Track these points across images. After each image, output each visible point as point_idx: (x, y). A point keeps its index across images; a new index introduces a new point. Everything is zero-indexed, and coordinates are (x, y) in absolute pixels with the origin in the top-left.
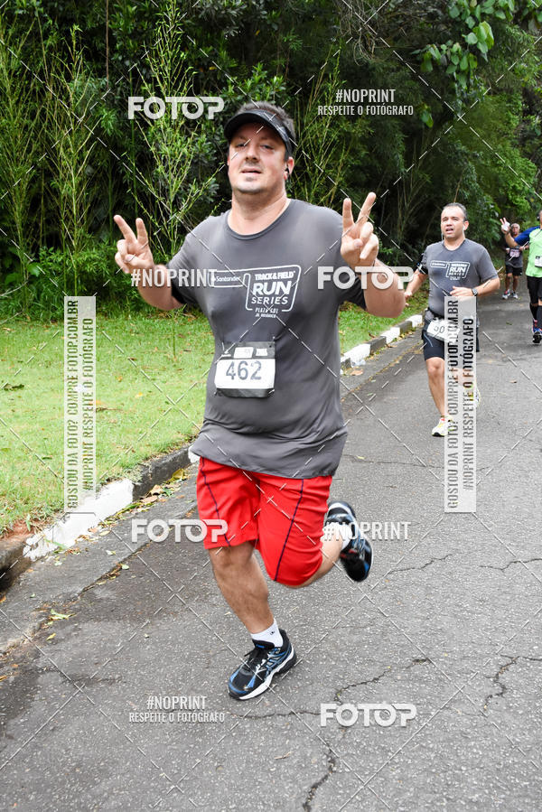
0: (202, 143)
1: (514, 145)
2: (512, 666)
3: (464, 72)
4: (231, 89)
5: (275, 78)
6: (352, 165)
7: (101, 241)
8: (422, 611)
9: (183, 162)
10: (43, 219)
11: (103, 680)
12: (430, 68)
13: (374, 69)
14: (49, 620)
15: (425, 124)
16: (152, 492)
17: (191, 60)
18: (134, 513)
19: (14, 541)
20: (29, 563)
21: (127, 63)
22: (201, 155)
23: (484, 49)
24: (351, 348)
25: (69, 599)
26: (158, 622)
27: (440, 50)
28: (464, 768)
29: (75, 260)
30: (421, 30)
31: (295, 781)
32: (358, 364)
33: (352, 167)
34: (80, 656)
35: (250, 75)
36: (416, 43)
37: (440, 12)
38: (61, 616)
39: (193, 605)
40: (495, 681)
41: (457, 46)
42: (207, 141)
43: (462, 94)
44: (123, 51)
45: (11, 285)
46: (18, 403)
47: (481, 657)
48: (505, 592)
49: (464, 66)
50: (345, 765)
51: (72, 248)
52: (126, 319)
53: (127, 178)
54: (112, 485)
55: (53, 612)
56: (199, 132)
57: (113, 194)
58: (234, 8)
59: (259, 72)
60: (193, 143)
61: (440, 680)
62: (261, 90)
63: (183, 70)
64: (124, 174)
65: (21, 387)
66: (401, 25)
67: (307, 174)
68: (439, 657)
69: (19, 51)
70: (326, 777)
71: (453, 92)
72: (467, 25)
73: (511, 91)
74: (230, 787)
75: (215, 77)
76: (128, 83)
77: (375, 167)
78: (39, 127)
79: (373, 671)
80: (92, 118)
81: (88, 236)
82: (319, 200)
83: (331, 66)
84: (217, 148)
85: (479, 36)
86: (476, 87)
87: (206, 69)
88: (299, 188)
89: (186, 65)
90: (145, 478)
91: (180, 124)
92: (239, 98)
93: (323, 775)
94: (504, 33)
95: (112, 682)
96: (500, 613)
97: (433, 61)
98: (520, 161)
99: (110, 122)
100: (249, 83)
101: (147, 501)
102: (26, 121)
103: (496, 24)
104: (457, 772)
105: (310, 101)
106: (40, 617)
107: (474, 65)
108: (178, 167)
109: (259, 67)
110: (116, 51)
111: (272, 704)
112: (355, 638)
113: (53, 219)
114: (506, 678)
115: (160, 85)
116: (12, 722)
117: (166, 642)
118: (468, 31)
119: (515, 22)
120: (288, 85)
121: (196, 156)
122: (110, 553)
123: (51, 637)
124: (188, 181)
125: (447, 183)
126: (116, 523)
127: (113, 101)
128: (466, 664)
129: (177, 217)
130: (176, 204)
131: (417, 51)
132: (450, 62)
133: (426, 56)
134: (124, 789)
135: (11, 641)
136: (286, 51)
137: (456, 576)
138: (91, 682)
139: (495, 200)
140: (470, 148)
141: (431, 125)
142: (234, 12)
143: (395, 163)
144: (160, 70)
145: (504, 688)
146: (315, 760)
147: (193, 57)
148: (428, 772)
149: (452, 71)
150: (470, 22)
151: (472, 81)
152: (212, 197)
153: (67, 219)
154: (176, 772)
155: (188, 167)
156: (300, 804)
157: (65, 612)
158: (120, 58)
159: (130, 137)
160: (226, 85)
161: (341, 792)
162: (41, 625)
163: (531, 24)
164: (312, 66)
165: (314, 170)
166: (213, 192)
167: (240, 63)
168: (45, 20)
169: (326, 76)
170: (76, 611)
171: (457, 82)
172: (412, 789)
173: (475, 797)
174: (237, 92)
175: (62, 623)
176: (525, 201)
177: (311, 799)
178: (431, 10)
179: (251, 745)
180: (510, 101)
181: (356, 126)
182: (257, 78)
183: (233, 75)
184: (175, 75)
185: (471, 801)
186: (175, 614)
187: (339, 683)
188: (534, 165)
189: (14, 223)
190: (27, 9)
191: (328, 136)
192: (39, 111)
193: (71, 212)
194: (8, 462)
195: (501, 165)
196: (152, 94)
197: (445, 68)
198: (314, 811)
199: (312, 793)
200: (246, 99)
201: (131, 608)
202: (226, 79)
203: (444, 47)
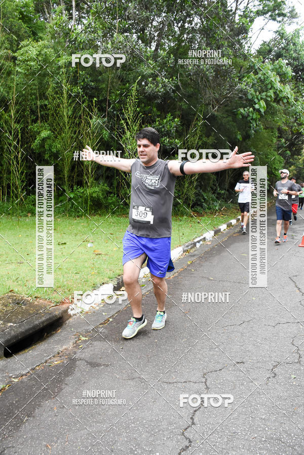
1: (274, 150)
3: (254, 119)
4: (157, 123)
5: (176, 119)
7: (99, 184)
10: (76, 174)
11: (104, 365)
12: (241, 117)
13: (217, 117)
14: (79, 340)
15: (238, 139)
16: (121, 290)
19: (64, 306)
20: (70, 316)
23: (262, 111)
24: (206, 232)
25: (87, 332)
26: (126, 343)
27: (245, 110)
28: (259, 406)
29: (89, 191)
30: (236, 103)
31: (187, 408)
32: (209, 239)
34: (93, 354)
35: (165, 118)
36: (234, 108)
37: (244, 96)
38: (84, 338)
41: (251, 109)
43: (254, 128)
44: (114, 107)
45: (61, 201)
46: (64, 250)
47: (265, 362)
49: (254, 117)
51: (88, 187)
52: (109, 217)
54: (105, 285)
55: (81, 337)
58: (160, 92)
62: (170, 124)
63: (138, 115)
65: (65, 243)
66: (227, 101)
68: (247, 361)
69: (72, 109)
70: (200, 408)
71: (250, 127)
72: (255, 102)
73: (272, 128)
74: (159, 409)
75: (151, 118)
76: (115, 120)
78: (77, 137)
79: (219, 367)
80: (100, 134)
81: (94, 181)
85: (260, 106)
86: (259, 126)
87: (147, 115)
89: (139, 113)
90: (118, 283)
92: (161, 126)
94: (270, 105)
95: (107, 366)
96: (273, 344)
97: (241, 114)
98: (276, 157)
99: (107, 135)
100: (165, 121)
102: (72, 135)
103: (267, 102)
105: (190, 128)
106: (76, 338)
107: (259, 117)
109: (169, 115)
110: (111, 108)
111: (176, 378)
112: (211, 353)
113: (80, 174)
114: (276, 370)
115: (128, 120)
116: (67, 379)
117: (130, 351)
118: (255, 104)
119: (274, 102)
120: (181, 122)
122: (104, 314)
123: (81, 346)
127: (108, 127)
128: (259, 365)
131: (235, 110)
132: (248, 115)
133: (239, 112)
135: (64, 347)
136: (180, 108)
138: (98, 365)
140: (257, 150)
141: (241, 140)
142: (160, 94)
144: (129, 115)
145: (275, 374)
147: (142, 110)
149: (249, 119)
150: (256, 100)
151: (257, 123)
153: (86, 174)
156: (189, 418)
157: (86, 337)
158: (112, 110)
159: (115, 141)
160: (156, 122)
162: (76, 341)
163: (281, 102)
167: (161, 113)
168: (84, 97)
169: (197, 119)
170: (91, 337)
171: (252, 123)
173: (263, 417)
174: (160, 124)
175: (85, 341)
178: (240, 95)
179: (168, 393)
180: (272, 132)
181: (210, 138)
182: (168, 119)
183: (158, 118)
184: (135, 117)
188: (283, 159)
189: (64, 176)
190: (77, 93)
191: (198, 143)
192: (77, 131)
193: (88, 171)
194: (61, 274)
195: (269, 158)
196: (125, 125)
197: (247, 117)
198: (195, 420)
199: (194, 414)
200: (164, 127)
201: (114, 337)
202: (155, 119)
203: (246, 109)
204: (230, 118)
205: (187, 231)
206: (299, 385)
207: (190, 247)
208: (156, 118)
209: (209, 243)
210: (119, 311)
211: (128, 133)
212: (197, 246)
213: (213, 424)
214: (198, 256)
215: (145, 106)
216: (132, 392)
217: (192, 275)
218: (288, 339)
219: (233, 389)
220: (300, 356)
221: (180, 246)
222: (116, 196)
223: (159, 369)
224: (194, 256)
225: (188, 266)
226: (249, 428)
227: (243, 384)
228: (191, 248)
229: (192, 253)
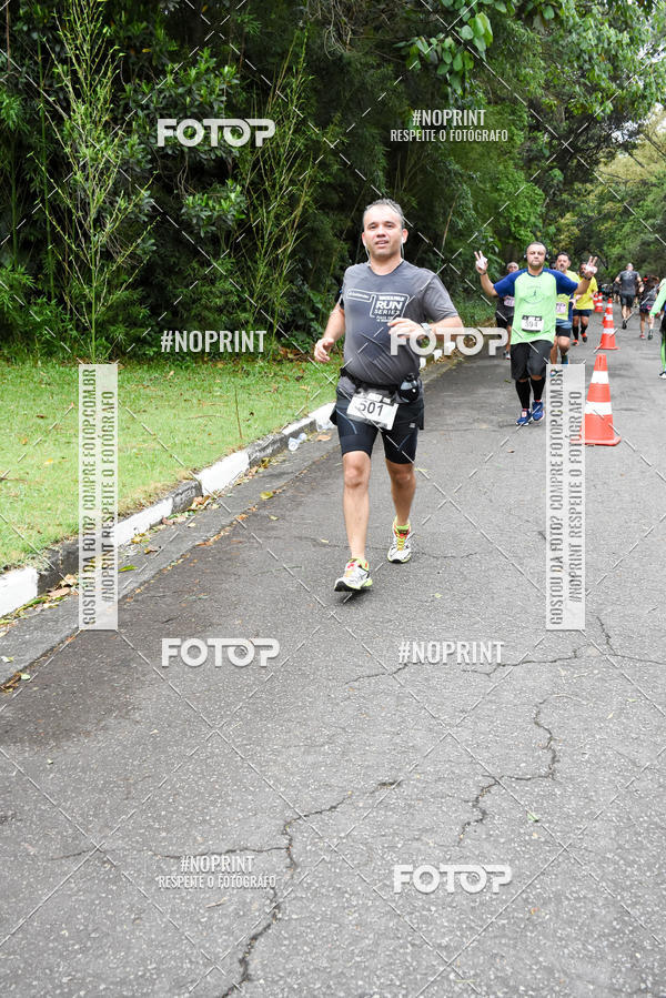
0: (133, 146)
1: (517, 167)
2: (495, 787)
3: (457, 73)
4: (170, 79)
5: (226, 68)
6: (321, 182)
7: (1, 265)
8: (392, 725)
9: (108, 169)
12: (416, 63)
13: (349, 64)
16: (63, 583)
17: (119, 38)
18: (39, 609)
21: (35, 36)
22: (131, 160)
23: (481, 46)
24: (317, 407)
26: (65, 744)
27: (430, 45)
28: (433, 909)
30: (407, 19)
31: (230, 932)
32: (325, 427)
33: (322, 185)
35: (194, 63)
36: (400, 35)
39: (111, 721)
40: (474, 806)
41: (449, 41)
42: (139, 144)
43: (456, 100)
44: (29, 19)
47: (459, 777)
48: (490, 701)
49: (458, 66)
50: (291, 912)
52: (35, 366)
53: (35, 186)
54: (12, 575)
56: (129, 132)
57: (18, 206)
59: (205, 60)
60: (122, 146)
61: (410, 806)
62: (208, 82)
63: (107, 50)
64: (32, 180)
66: (383, 11)
67: (265, 190)
68: (409, 779)
70: (269, 925)
71: (447, 97)
72: (461, 17)
73: (514, 101)
74: (150, 942)
75: (150, 63)
76: (36, 63)
77: (350, 185)
79: (329, 798)
82: (280, 224)
83: (296, 55)
84: (152, 154)
85: (475, 30)
86: (473, 93)
87: (138, 51)
88: (255, 208)
89: (110, 43)
90: (54, 565)
91: (104, 120)
92: (181, 90)
93: (264, 924)
94: (505, 29)
95: (4, 819)
96: (483, 726)
97: (420, 56)
98: (523, 187)
99: (12, 112)
100: (193, 72)
101: (56, 594)
103: (495, 17)
104: (425, 913)
105: (270, 99)
107: (471, 66)
108: (102, 174)
109: (206, 53)
110: (19, 19)
111: (206, 840)
112: (310, 759)
114: (486, 802)
115: (77, 67)
117: (75, 768)
118: (463, 23)
119: (518, 17)
120: (243, 78)
121: (125, 162)
122: (5, 659)
124: (115, 193)
125: (437, 209)
126: (15, 622)
127: (16, 85)
128: (441, 787)
129: (100, 239)
130: (99, 222)
131: (402, 44)
132: (441, 60)
133: (413, 50)
134: (14, 953)
136: (241, 37)
137: (433, 682)
139: (495, 232)
140: (466, 167)
143: (374, 182)
144: (77, 48)
145: (484, 813)
146: (256, 906)
147: (122, 34)
148: (392, 914)
149: (443, 71)
150: (464, 13)
151: (467, 85)
152: (147, 215)
154: (82, 928)
155: (114, 175)
156: (236, 960)
158: (25, 28)
159: (40, 132)
160: (165, 74)
161: (286, 942)
163: (537, 20)
164: (273, 56)
165: (273, 186)
166: (147, 209)
167: (181, 46)
169: (290, 69)
171: (450, 85)
172: (371, 936)
173: (444, 941)
174: (178, 83)
176: (530, 234)
177: (249, 953)
179: (178, 891)
180: (513, 113)
181: (327, 133)
182: (203, 66)
183: (174, 62)
184: (97, 55)
185: (440, 946)
186: (88, 734)
187: (288, 813)
188: (540, 192)
191: (292, 145)
195: (502, 190)
196: (67, 81)
197: (436, 67)
198: (251, 967)
199: (251, 946)
200: (190, 92)
201: (31, 727)
202: (164, 65)
203: (433, 40)
204: (389, 69)
205: (263, 403)
206: (546, 842)
207: (269, 451)
208: (165, 60)
209: (325, 438)
210: (52, 649)
211: (80, 109)
212: (290, 447)
213: (303, 974)
214: (291, 476)
215: (129, 22)
216: (70, 896)
217: (273, 533)
218: (526, 708)
219: (366, 865)
220: (553, 758)
221: (240, 448)
222: (53, 302)
223: (158, 818)
224: (279, 475)
225: (263, 505)
226: (403, 977)
227: (392, 848)
228: (274, 454)
229: (274, 468)
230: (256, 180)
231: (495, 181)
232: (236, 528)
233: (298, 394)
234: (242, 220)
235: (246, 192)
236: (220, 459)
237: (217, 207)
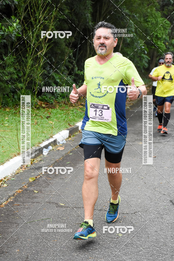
1: (157, 10)
6: (60, 19)
33: (60, 20)
67: (31, 22)
88: (26, 31)
143: (86, 19)
165: (36, 20)
188: (168, 22)
195: (149, 21)
207: (33, 155)
209: (61, 149)
212: (44, 153)
217: (35, 200)
221: (19, 154)
225: (30, 184)
228: (35, 157)
229: (36, 164)
230: (27, 16)
231: (146, 16)
232: (17, 197)
233: (48, 125)
234: (20, 37)
235: (22, 23)
236: (8, 160)
237: (7, 30)
